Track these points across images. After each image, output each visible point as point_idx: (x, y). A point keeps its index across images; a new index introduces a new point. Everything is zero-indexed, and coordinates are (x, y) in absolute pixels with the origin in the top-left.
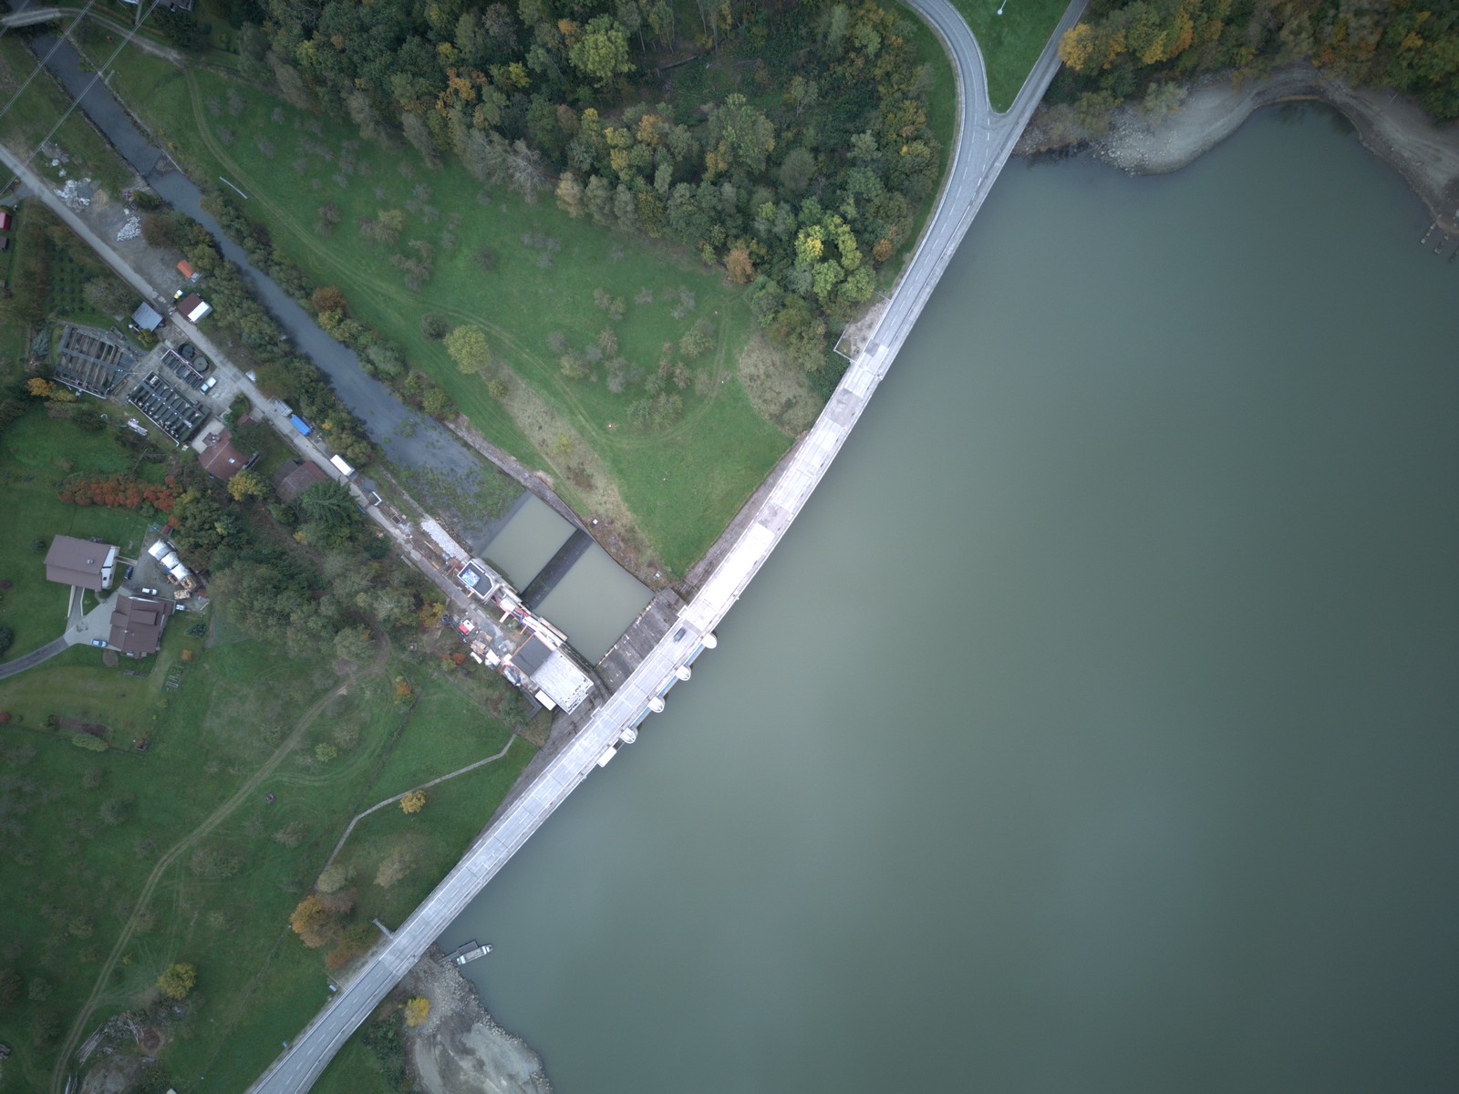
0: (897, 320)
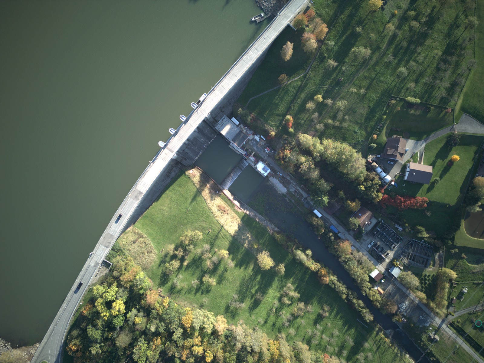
0: (86, 277)
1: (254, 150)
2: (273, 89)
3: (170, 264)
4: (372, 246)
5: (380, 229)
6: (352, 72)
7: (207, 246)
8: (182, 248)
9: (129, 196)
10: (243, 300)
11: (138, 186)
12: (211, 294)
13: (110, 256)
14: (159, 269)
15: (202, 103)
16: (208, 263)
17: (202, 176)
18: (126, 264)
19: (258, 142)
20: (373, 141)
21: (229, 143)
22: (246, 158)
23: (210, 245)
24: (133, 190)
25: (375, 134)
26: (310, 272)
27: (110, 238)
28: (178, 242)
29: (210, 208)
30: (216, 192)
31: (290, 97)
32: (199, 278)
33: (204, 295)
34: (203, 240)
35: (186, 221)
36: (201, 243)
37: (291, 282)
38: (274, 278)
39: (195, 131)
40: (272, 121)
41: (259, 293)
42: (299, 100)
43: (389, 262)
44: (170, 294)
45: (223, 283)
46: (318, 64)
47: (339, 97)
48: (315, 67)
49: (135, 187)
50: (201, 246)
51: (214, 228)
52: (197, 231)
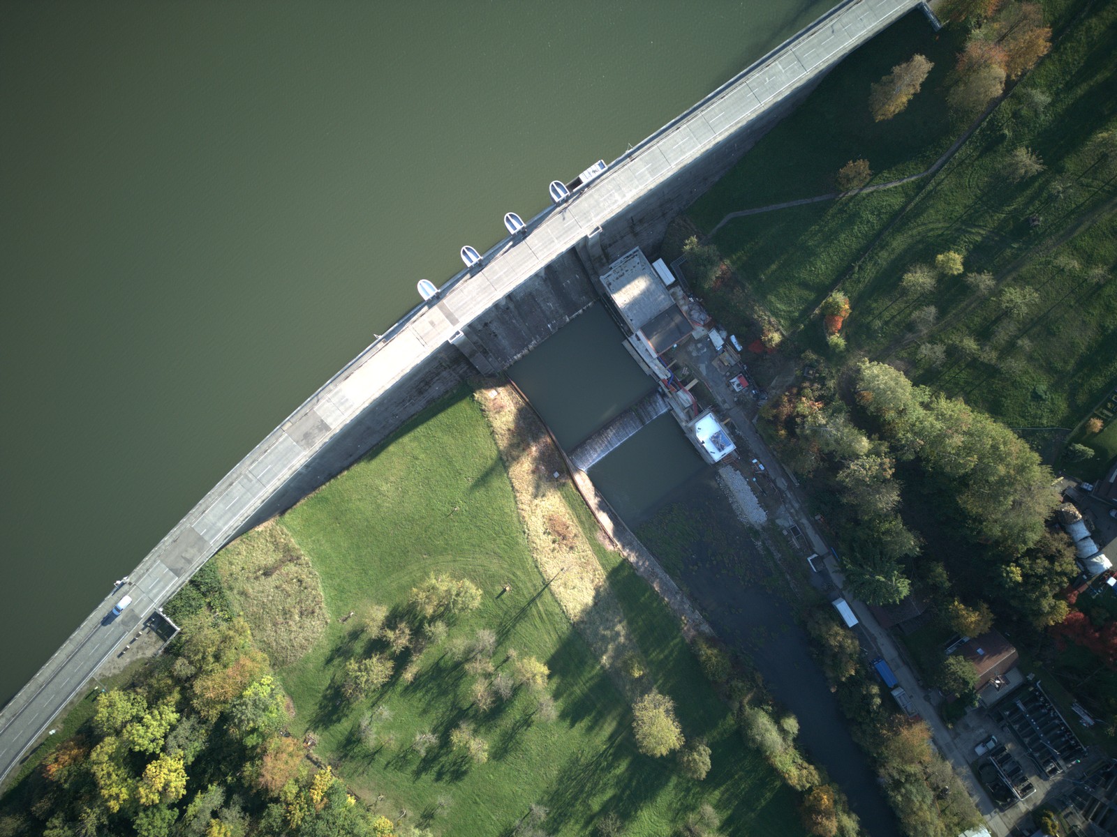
0: (89, 650)
1: (699, 373)
2: (809, 201)
3: (362, 667)
4: (989, 753)
5: (1025, 704)
6: (1078, 207)
7: (487, 637)
8: (410, 623)
9: (285, 428)
10: (559, 824)
11: (322, 402)
12: (465, 783)
13: (179, 603)
14: (323, 671)
15: (581, 192)
16: (479, 689)
17: (522, 414)
18: (225, 639)
19: (717, 352)
20: (1086, 437)
21: (627, 333)
22: (666, 390)
23: (498, 633)
24: (302, 412)
25: (1099, 418)
26: (778, 784)
27: (193, 547)
28: (402, 600)
29: (524, 517)
30: (551, 472)
31: (857, 237)
32: (441, 728)
33: (441, 784)
34: (479, 613)
35: (440, 542)
36: (472, 621)
37: (714, 802)
38: (668, 780)
39: (537, 275)
40: (780, 299)
41: (612, 814)
42: (884, 254)
43: (1028, 813)
44: (340, 759)
45: (510, 758)
46: (975, 154)
47: (1014, 274)
48: (961, 163)
49: (309, 405)
50: (468, 628)
51: (520, 585)
52: (468, 583)
